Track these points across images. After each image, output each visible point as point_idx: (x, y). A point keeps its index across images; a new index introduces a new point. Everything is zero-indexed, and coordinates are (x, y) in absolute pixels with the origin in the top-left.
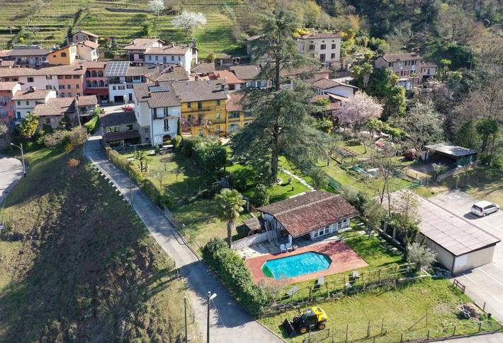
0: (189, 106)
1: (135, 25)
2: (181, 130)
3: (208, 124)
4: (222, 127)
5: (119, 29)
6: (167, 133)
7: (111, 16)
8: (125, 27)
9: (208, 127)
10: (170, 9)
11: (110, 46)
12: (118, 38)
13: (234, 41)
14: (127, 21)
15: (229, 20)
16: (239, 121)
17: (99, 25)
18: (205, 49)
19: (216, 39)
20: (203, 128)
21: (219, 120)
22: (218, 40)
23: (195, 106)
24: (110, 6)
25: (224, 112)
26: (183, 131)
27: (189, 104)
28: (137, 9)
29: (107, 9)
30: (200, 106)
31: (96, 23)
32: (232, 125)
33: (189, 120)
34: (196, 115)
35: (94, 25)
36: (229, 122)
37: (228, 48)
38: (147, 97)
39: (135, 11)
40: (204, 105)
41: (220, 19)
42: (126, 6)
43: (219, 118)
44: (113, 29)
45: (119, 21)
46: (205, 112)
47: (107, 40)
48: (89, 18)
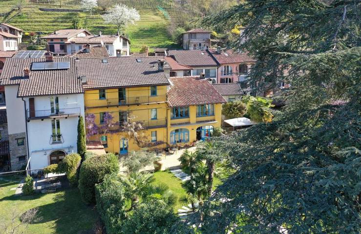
0: (103, 96)
1: (65, 22)
2: (84, 140)
3: (136, 129)
4: (161, 134)
5: (48, 25)
6: (57, 147)
7: (42, 14)
8: (54, 24)
9: (136, 133)
10: (104, 10)
11: (35, 41)
12: (45, 34)
13: (169, 37)
14: (58, 18)
15: (163, 20)
16: (188, 123)
17: (28, 22)
18: (138, 45)
19: (149, 36)
20: (127, 136)
21: (154, 123)
22: (152, 37)
23: (113, 96)
24: (44, 7)
25: (164, 106)
26: (88, 143)
27: (102, 92)
28: (71, 9)
29: (40, 9)
30: (121, 96)
31: (26, 20)
32: (177, 131)
33: (102, 121)
34: (115, 113)
35: (22, 22)
36: (172, 125)
37: (163, 44)
38: (21, 78)
39: (68, 10)
40: (130, 95)
41: (154, 20)
42: (60, 6)
43: (156, 118)
44: (41, 25)
45: (50, 18)
46: (132, 108)
47: (32, 35)
48: (19, 15)
